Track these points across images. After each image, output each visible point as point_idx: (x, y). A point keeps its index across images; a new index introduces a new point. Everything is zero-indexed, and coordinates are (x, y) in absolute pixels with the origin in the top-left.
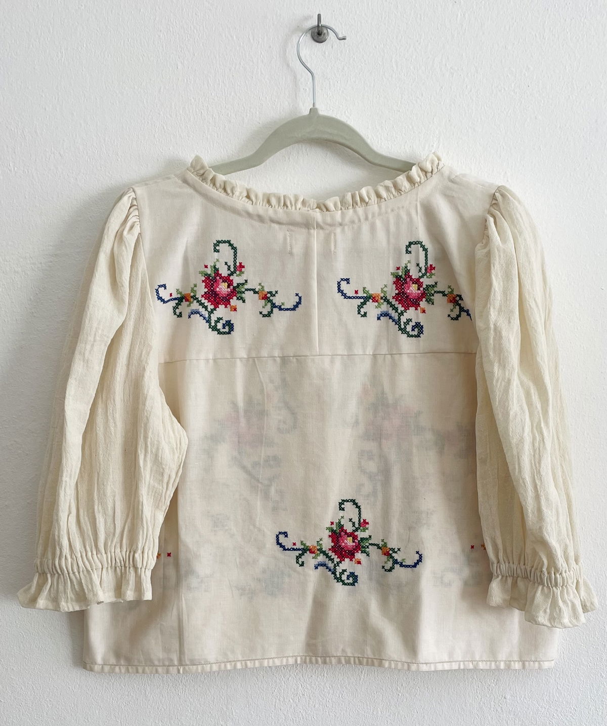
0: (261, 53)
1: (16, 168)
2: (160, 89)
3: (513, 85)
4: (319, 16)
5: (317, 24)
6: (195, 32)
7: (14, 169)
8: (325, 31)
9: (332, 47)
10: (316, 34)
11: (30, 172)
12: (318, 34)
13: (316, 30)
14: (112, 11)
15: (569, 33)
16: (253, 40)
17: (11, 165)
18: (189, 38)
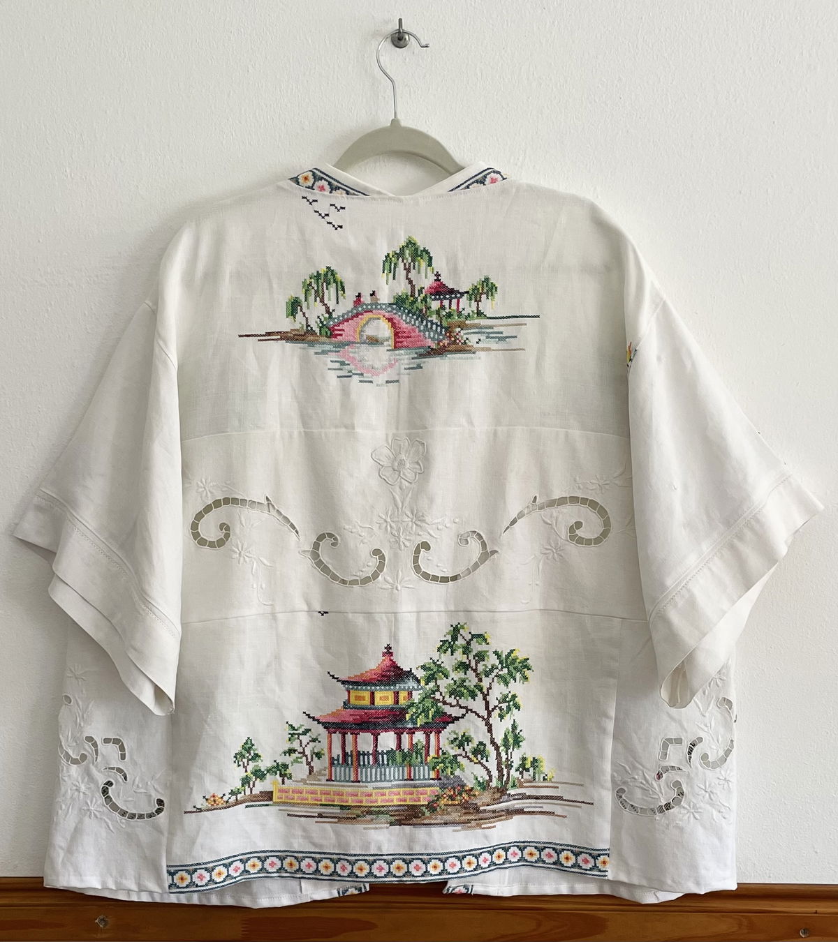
0: (338, 57)
2: (230, 91)
3: (604, 96)
4: (400, 20)
5: (398, 29)
8: (406, 37)
9: (414, 53)
10: (396, 39)
12: (399, 39)
13: (397, 36)
16: (330, 44)
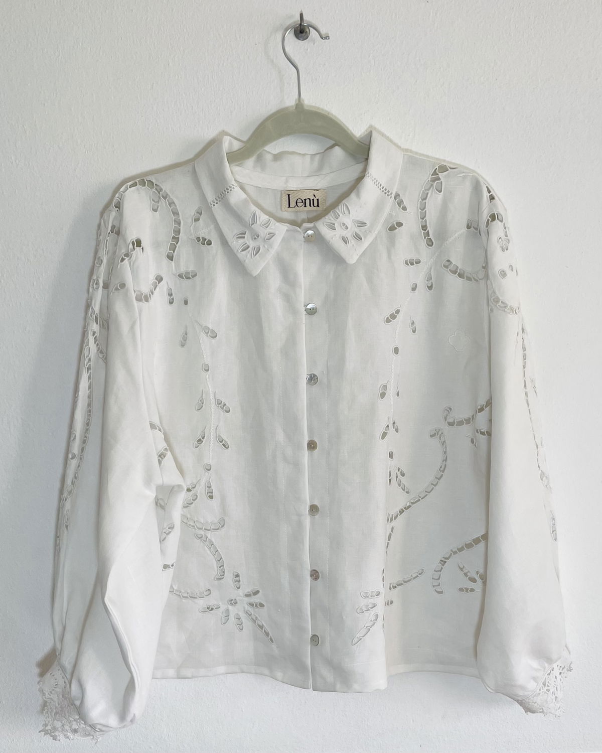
0: (247, 50)
1: (17, 161)
2: (153, 84)
3: (482, 78)
4: (301, 15)
5: (300, 22)
6: (185, 31)
7: (16, 161)
8: (307, 30)
9: (314, 44)
10: (298, 32)
11: (31, 164)
12: (301, 31)
13: (299, 28)
14: (105, 11)
15: (533, 30)
16: (240, 37)
17: (12, 158)
18: (179, 35)
